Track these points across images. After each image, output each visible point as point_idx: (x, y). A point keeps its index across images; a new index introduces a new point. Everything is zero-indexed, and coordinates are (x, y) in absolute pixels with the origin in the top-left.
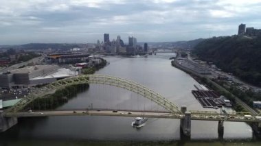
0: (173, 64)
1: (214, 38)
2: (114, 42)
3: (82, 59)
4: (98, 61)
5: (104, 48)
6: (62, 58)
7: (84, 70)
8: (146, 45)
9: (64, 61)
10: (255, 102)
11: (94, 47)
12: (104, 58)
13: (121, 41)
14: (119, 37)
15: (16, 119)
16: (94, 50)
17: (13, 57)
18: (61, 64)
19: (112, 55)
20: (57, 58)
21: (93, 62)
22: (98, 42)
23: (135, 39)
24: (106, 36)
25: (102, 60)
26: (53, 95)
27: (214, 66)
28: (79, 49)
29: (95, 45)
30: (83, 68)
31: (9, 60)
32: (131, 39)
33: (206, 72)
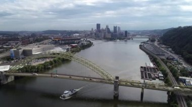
0: (141, 47)
1: (180, 27)
2: (103, 30)
3: (76, 42)
4: (85, 43)
5: (95, 34)
6: (62, 40)
7: (73, 49)
8: (126, 32)
9: (63, 42)
10: (180, 77)
11: (89, 33)
12: (92, 41)
13: (108, 29)
14: (107, 26)
15: (13, 77)
16: (88, 35)
17: (31, 39)
18: (61, 45)
19: (100, 39)
20: (59, 40)
21: (82, 44)
22: (92, 29)
23: (119, 28)
24: (98, 26)
25: (90, 42)
26: (42, 64)
27: (170, 49)
28: (78, 35)
29: (90, 31)
30: (72, 48)
31: (29, 41)
32: (115, 28)
33: (161, 53)
